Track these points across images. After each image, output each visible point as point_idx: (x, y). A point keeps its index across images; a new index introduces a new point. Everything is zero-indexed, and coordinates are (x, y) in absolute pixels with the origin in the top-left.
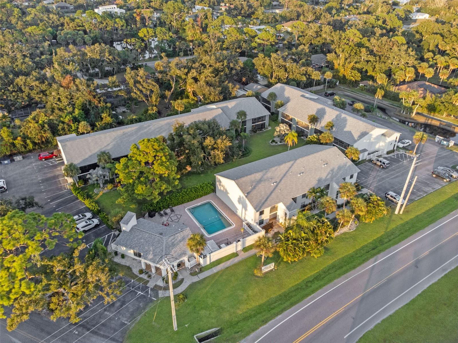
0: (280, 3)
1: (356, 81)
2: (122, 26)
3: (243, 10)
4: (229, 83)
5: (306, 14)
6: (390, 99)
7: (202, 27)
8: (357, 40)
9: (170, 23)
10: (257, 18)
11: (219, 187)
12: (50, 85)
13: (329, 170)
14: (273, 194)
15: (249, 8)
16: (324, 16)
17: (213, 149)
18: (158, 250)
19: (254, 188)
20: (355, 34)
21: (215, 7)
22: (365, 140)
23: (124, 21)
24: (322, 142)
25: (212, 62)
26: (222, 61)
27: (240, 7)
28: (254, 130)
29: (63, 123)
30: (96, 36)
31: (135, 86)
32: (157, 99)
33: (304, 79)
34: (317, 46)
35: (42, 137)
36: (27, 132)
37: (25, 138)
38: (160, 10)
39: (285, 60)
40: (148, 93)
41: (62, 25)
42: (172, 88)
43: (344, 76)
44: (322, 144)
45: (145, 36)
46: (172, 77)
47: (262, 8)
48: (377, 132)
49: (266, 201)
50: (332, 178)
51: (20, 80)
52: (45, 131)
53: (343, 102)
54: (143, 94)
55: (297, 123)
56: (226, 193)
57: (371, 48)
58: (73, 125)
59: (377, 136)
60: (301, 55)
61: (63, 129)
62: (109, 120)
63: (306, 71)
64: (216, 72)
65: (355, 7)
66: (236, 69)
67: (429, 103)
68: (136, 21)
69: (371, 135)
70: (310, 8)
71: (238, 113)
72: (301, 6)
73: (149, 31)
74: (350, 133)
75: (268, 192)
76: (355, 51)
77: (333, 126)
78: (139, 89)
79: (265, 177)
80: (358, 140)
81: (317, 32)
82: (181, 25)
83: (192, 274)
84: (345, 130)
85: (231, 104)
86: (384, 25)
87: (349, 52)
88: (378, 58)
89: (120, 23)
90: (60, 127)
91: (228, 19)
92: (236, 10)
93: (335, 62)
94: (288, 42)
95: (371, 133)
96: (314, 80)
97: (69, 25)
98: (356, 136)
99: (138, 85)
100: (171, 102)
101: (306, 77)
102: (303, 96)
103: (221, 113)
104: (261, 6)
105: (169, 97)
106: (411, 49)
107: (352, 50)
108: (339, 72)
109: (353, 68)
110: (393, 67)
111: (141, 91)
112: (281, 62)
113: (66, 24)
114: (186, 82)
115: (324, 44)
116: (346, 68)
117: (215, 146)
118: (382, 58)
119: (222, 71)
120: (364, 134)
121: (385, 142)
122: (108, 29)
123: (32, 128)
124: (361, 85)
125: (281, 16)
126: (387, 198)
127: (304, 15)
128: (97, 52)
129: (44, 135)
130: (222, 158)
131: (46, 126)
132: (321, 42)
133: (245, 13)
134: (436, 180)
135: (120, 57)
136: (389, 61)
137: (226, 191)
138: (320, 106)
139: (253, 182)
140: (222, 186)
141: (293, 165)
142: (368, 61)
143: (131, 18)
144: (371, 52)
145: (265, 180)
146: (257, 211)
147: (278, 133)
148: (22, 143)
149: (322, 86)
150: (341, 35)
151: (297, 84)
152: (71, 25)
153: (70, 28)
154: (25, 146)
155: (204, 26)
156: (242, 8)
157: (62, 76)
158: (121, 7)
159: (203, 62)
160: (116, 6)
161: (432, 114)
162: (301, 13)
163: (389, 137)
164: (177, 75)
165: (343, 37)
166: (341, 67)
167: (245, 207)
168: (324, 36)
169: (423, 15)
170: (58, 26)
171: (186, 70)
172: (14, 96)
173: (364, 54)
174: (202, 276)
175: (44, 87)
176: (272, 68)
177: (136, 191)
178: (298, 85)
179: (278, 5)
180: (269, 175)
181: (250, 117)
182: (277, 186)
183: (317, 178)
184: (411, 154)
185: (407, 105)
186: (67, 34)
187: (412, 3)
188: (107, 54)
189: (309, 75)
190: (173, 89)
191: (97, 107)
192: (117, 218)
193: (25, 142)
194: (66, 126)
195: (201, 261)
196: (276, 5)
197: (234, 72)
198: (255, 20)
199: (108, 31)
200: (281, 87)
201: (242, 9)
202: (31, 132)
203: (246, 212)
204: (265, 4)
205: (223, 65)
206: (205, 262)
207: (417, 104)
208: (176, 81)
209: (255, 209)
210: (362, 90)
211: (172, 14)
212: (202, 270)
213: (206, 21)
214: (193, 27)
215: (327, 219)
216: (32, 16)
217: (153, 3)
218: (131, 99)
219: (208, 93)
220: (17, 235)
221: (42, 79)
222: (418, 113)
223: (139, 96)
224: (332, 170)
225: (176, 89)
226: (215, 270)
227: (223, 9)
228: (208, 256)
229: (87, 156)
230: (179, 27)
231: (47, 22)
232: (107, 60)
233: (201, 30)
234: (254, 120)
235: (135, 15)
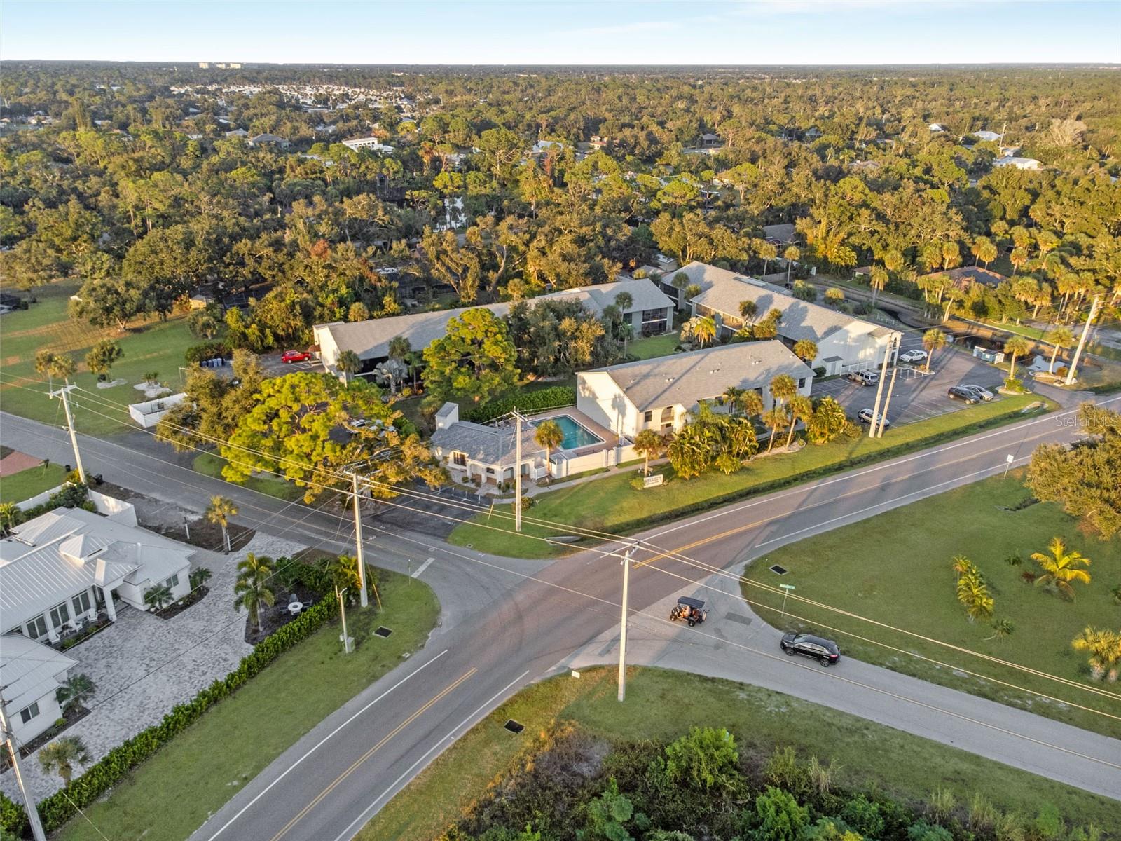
0: (719, 135)
1: (847, 266)
2: (395, 173)
3: (638, 147)
4: (603, 258)
5: (770, 157)
6: (909, 297)
7: (552, 177)
8: (858, 198)
9: (489, 170)
10: (668, 165)
11: (582, 393)
12: (291, 255)
13: (762, 369)
14: (667, 393)
15: (651, 144)
16: (805, 158)
17: (574, 338)
18: (491, 449)
19: (638, 383)
20: (856, 187)
21: (579, 144)
22: (834, 339)
23: (400, 163)
24: (757, 336)
25: (575, 223)
26: (593, 223)
27: (632, 141)
28: (647, 332)
29: (322, 305)
30: (348, 188)
31: (438, 258)
32: (474, 281)
33: (745, 257)
34: (782, 210)
35: (289, 324)
36: (266, 317)
37: (262, 327)
38: (465, 148)
39: (711, 224)
40: (460, 270)
41: (281, 171)
42: (499, 267)
43: (825, 258)
44: (758, 340)
45: (446, 187)
46: (500, 249)
47: (679, 143)
48: (857, 327)
49: (655, 399)
50: (765, 381)
51: (243, 246)
52: (295, 316)
53: (809, 289)
54: (451, 272)
55: (723, 320)
56: (593, 398)
57: (880, 208)
58: (337, 310)
59: (860, 336)
60: (744, 219)
61: (322, 316)
62: (394, 306)
63: (749, 245)
64: (581, 241)
65: (882, 146)
66: (617, 240)
67: (976, 299)
68: (422, 164)
69: (847, 332)
70: (779, 144)
71: (618, 296)
72: (759, 140)
73: (454, 177)
74: (810, 329)
75: (660, 391)
76: (849, 214)
77: (781, 316)
78: (444, 264)
79: (656, 371)
80: (822, 338)
81: (782, 184)
82: (511, 173)
83: (538, 485)
84: (803, 324)
85: (605, 288)
86: (927, 177)
87: (837, 216)
88: (892, 227)
89: (392, 166)
90: (317, 313)
91: (606, 162)
92: (624, 147)
93: (808, 232)
94: (724, 202)
95: (845, 328)
96: (764, 261)
97: (294, 171)
98: (819, 333)
99: (442, 257)
100: (499, 288)
101: (749, 255)
102: (736, 279)
103: (589, 299)
104: (677, 140)
105: (494, 282)
106: (954, 210)
107: (843, 212)
108: (816, 250)
109: (842, 243)
110: (920, 243)
111: (448, 268)
112: (703, 228)
113: (288, 169)
114: (525, 258)
115: (793, 205)
116: (828, 243)
117: (578, 334)
118: (902, 227)
119: (592, 241)
120: (833, 330)
121: (875, 348)
122: (368, 177)
123: (274, 311)
124: (857, 273)
125: (717, 159)
126: (861, 418)
127: (765, 158)
128: (363, 208)
129: (292, 323)
130: (588, 352)
131: (298, 307)
132: (789, 202)
133: (642, 154)
134: (954, 402)
135: (401, 220)
136: (913, 232)
137: (594, 394)
138: (764, 292)
139: (636, 376)
140: (588, 389)
141: (702, 358)
142: (873, 233)
143: (412, 159)
144: (881, 217)
145: (656, 375)
146: (641, 411)
147: (688, 334)
148: (257, 333)
149: (782, 274)
150: (828, 189)
151: (731, 265)
152: (298, 170)
153: (296, 176)
154: (263, 337)
155: (556, 174)
156: (637, 143)
157: (311, 242)
158: (385, 143)
159: (557, 224)
160: (376, 141)
161: (982, 319)
162: (760, 153)
163: (879, 337)
164: (509, 246)
165: (833, 192)
166: (820, 241)
167: (622, 412)
168: (795, 190)
169: (1024, 163)
170: (273, 172)
171: (527, 236)
172: (231, 272)
173: (865, 220)
174: (554, 488)
175: (281, 257)
176: (685, 238)
177: (455, 384)
178: (733, 266)
179: (716, 141)
180: (662, 369)
181: (637, 307)
182: (674, 383)
183: (741, 379)
184: (923, 370)
185: (933, 301)
186: (295, 184)
187: (1008, 141)
188: (380, 213)
189: (755, 252)
190: (502, 269)
191: (375, 288)
192: (432, 409)
193: (262, 331)
194: (326, 311)
195: (554, 468)
196: (709, 141)
197: (613, 243)
198: (662, 168)
199: (367, 182)
200: (698, 266)
201: (635, 146)
202: (272, 318)
203: (625, 420)
204: (687, 138)
205: (594, 230)
206: (559, 470)
207: (950, 299)
208: (507, 257)
209: (638, 408)
210: (860, 283)
211: (494, 153)
212: (554, 481)
213: (562, 164)
214: (535, 176)
215: (746, 418)
216: (222, 155)
217: (452, 134)
218: (428, 280)
219: (567, 271)
220: (317, 389)
221: (277, 245)
222: (952, 317)
223: (444, 276)
224: (768, 371)
225: (506, 270)
226: (574, 483)
227: (597, 147)
228: (564, 462)
229: (370, 347)
230: (507, 176)
231: (254, 166)
232: (380, 222)
233: (551, 182)
234: (646, 315)
235: (421, 153)
